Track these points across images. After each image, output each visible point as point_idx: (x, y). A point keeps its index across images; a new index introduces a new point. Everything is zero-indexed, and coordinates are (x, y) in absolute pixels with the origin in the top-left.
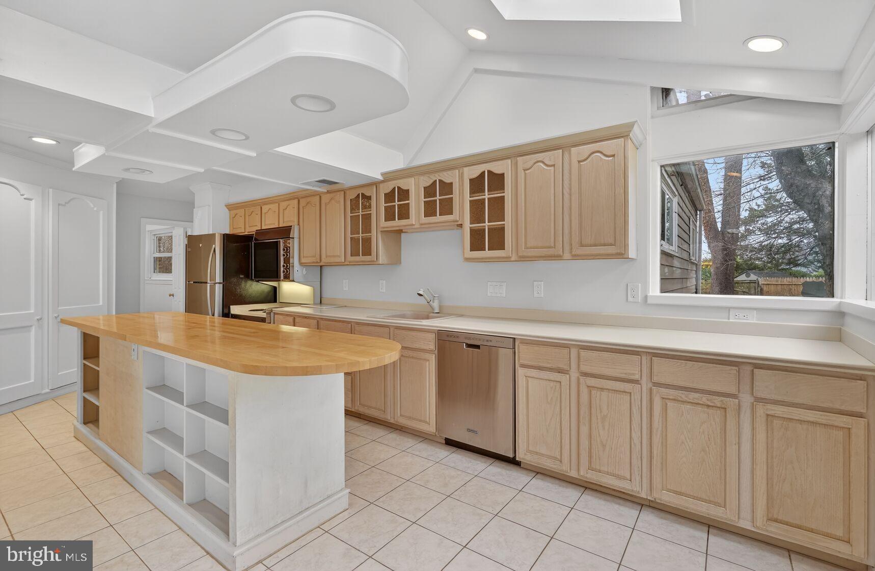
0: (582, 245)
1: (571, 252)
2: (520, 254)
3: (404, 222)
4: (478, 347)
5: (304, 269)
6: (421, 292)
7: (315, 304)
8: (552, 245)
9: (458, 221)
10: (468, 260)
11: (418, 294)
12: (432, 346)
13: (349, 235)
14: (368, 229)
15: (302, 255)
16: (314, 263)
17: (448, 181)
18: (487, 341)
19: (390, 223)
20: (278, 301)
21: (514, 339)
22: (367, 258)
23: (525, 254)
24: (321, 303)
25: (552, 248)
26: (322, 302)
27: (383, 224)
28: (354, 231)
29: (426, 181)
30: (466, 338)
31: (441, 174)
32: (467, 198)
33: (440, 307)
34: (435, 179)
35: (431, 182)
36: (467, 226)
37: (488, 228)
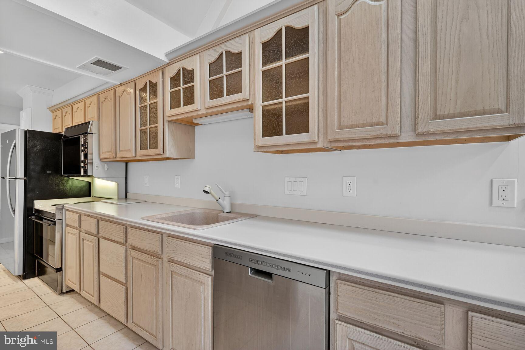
0: (436, 117)
1: (415, 130)
2: (331, 137)
3: (189, 108)
4: (269, 275)
5: (106, 165)
6: (207, 189)
7: (119, 199)
8: (383, 120)
9: (248, 100)
10: (260, 148)
11: (204, 191)
12: (207, 264)
13: (138, 128)
14: (154, 120)
15: (101, 150)
16: (110, 158)
17: (235, 51)
18: (284, 269)
19: (176, 111)
20: (92, 196)
21: (328, 272)
22: (154, 151)
23: (338, 137)
24: (126, 197)
25: (382, 124)
26: (128, 197)
27: (169, 112)
28: (143, 123)
29: (212, 56)
30: (251, 260)
31: (228, 44)
32: (259, 68)
33: (232, 205)
34: (220, 51)
35: (217, 55)
36: (259, 105)
37: (286, 106)
